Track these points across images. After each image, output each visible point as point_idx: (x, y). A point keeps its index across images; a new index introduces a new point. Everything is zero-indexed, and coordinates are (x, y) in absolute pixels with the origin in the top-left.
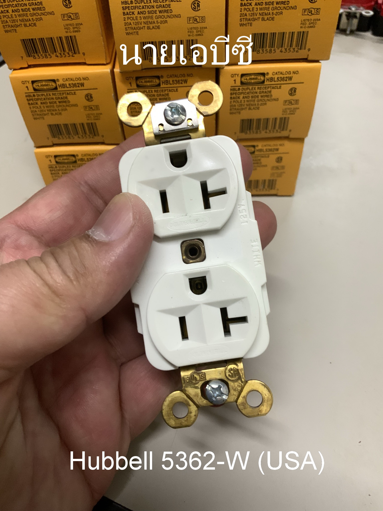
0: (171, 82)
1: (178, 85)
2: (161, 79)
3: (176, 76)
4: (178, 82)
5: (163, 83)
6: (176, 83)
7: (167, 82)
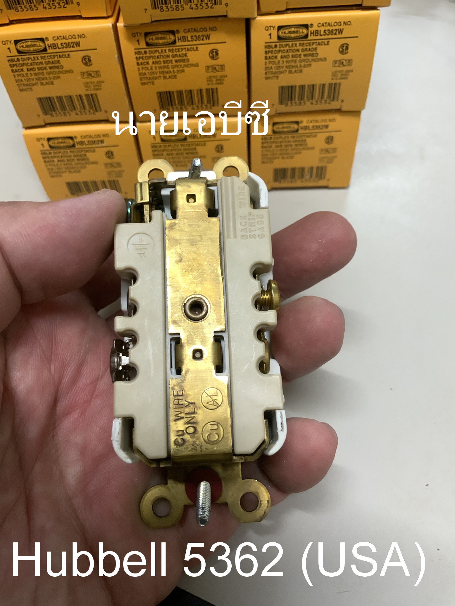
0: (189, 39)
1: (198, 42)
2: (177, 35)
3: (195, 30)
4: (198, 38)
5: (179, 39)
6: (196, 39)
7: (184, 39)
